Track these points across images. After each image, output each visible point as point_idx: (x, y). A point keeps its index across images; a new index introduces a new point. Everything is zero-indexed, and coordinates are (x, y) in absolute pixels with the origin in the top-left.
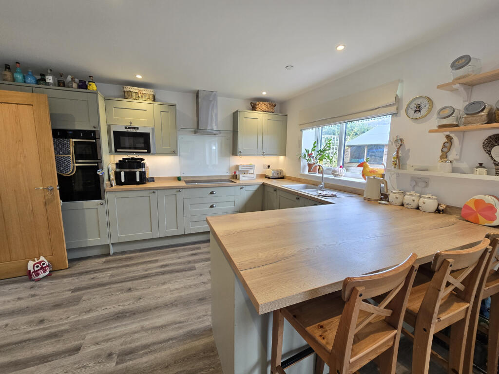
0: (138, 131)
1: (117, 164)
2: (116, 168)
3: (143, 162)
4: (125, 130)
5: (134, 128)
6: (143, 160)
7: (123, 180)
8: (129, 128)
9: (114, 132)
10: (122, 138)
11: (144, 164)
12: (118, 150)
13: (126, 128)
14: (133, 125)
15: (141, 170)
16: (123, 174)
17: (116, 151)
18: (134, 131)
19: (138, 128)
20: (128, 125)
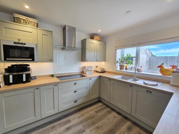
0: (25, 46)
1: (5, 69)
2: (5, 72)
3: (28, 67)
4: (14, 45)
5: (22, 44)
6: (29, 65)
7: (11, 81)
8: (17, 43)
9: (4, 46)
10: (11, 50)
11: (29, 68)
12: (7, 59)
13: (15, 43)
14: (21, 42)
15: (27, 73)
16: (11, 77)
17: (5, 60)
18: (22, 45)
19: (25, 44)
20: (17, 41)
